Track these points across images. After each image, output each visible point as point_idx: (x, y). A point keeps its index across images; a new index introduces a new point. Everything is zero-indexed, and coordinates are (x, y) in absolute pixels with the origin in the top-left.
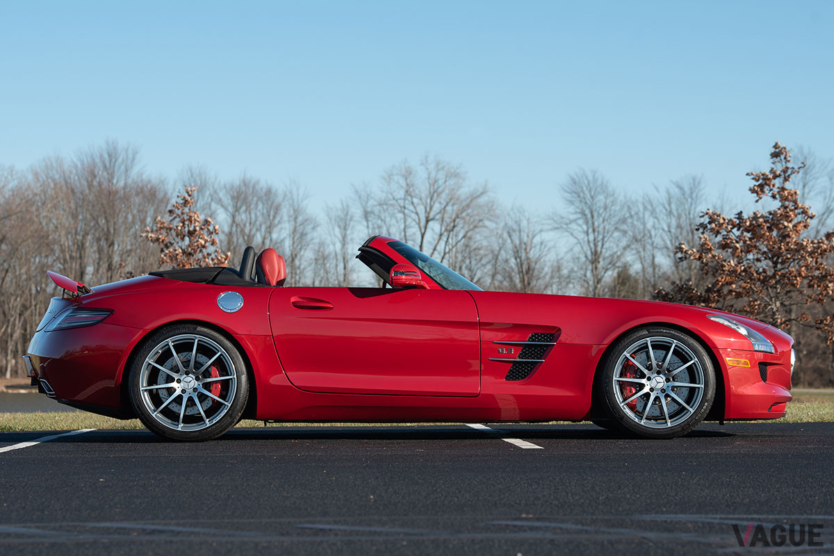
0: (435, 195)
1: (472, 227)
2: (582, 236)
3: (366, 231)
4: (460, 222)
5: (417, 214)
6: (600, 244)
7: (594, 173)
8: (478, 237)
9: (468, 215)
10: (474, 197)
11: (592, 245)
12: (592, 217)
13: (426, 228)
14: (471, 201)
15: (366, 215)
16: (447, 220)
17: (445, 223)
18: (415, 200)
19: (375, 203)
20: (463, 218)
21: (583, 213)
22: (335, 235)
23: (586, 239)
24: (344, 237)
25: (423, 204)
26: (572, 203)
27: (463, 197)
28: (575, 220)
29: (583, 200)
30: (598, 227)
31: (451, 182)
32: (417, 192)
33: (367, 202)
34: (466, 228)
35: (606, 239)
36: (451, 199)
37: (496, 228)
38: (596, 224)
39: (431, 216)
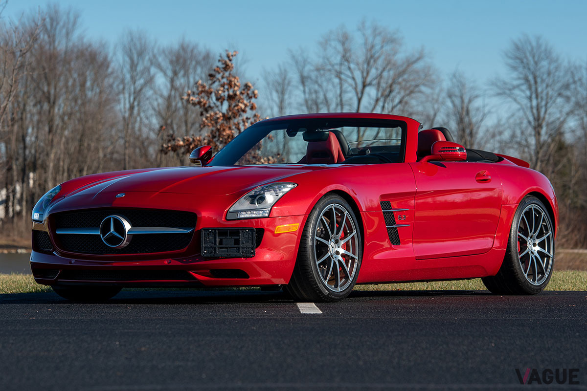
0: (372, 61)
1: (408, 92)
2: (525, 102)
3: (302, 96)
4: (396, 88)
5: (354, 79)
6: (543, 110)
7: (538, 39)
8: (413, 102)
9: (404, 80)
10: (410, 63)
11: (535, 111)
12: (536, 82)
13: (362, 93)
14: (408, 66)
15: (303, 80)
16: (383, 85)
17: (381, 89)
18: (352, 66)
19: (312, 68)
20: (399, 83)
21: (527, 80)
22: (272, 100)
23: (529, 105)
24: (282, 101)
25: (359, 69)
26: (514, 68)
27: (399, 62)
28: (518, 86)
29: (526, 66)
30: (542, 92)
31: (388, 48)
32: (353, 57)
33: (304, 67)
34: (402, 93)
35: (549, 105)
36: (387, 65)
37: (432, 94)
38: (540, 90)
39: (368, 80)
